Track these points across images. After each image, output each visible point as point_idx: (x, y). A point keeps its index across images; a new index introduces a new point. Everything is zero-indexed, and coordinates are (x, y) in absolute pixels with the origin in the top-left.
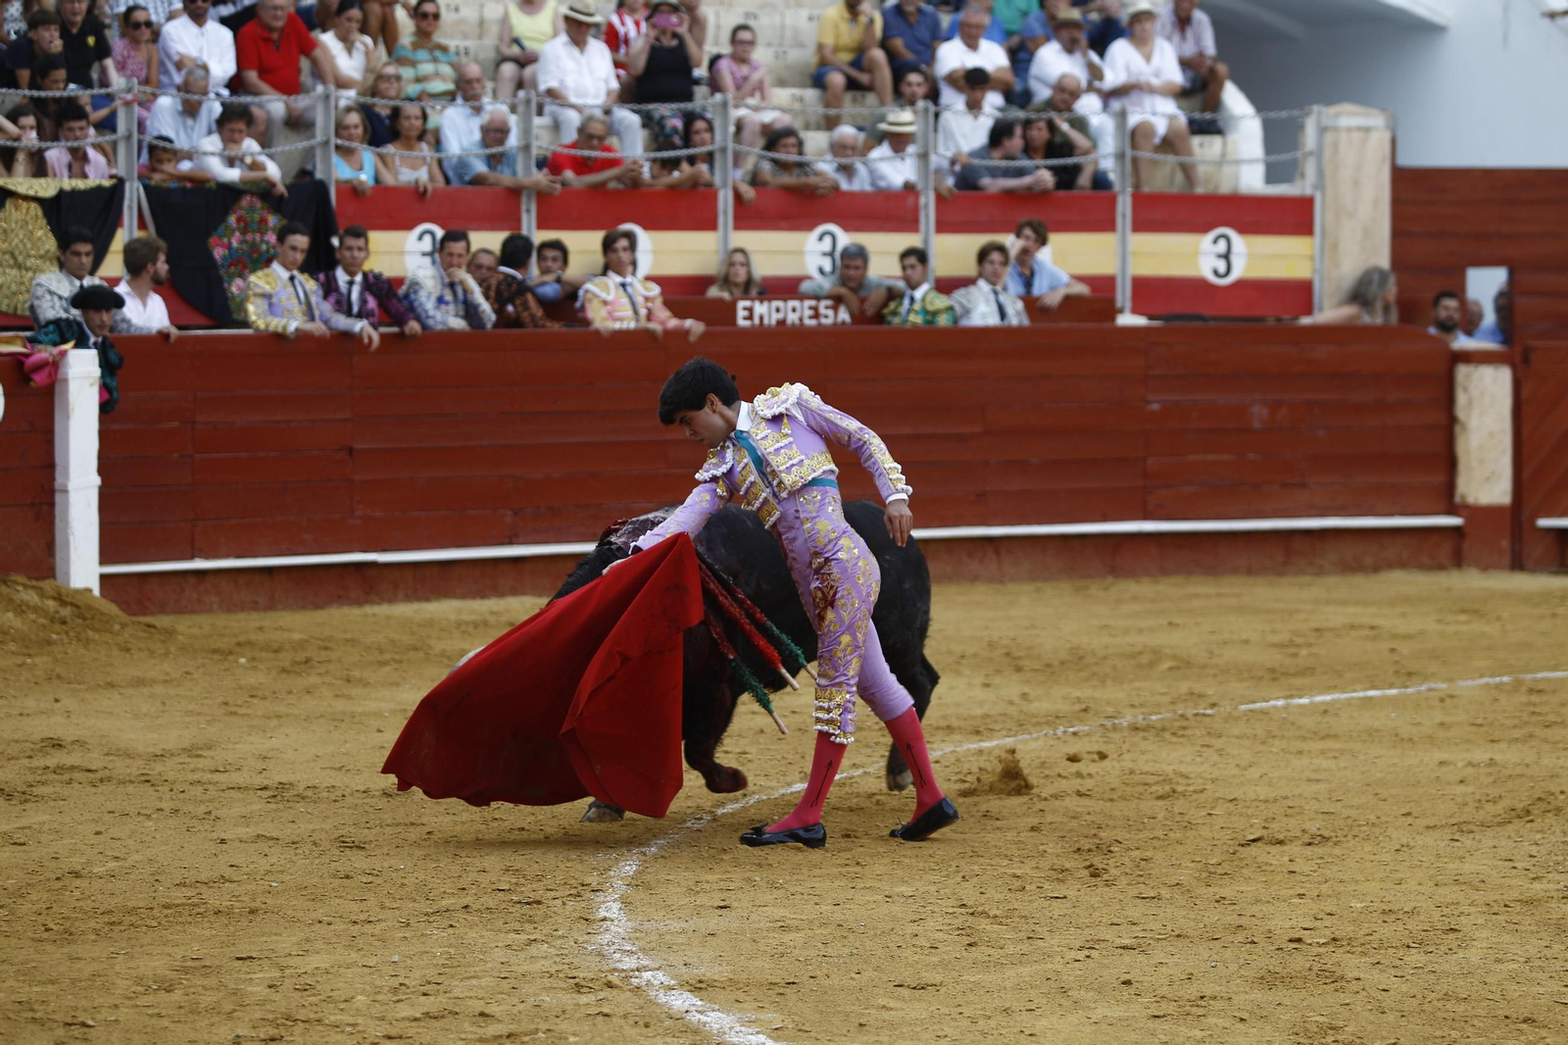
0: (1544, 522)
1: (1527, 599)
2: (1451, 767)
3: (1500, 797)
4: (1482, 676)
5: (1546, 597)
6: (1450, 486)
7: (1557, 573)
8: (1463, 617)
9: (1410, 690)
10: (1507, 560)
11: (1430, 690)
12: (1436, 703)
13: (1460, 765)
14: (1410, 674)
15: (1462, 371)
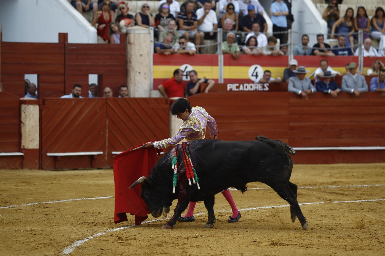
0: (49, 154)
1: (44, 178)
2: (19, 232)
3: (34, 241)
4: (29, 203)
5: (49, 178)
6: (20, 143)
7: (53, 170)
8: (24, 184)
9: (6, 208)
10: (38, 166)
11: (13, 207)
12: (15, 211)
13: (22, 231)
14: (6, 202)
15: (23, 106)
